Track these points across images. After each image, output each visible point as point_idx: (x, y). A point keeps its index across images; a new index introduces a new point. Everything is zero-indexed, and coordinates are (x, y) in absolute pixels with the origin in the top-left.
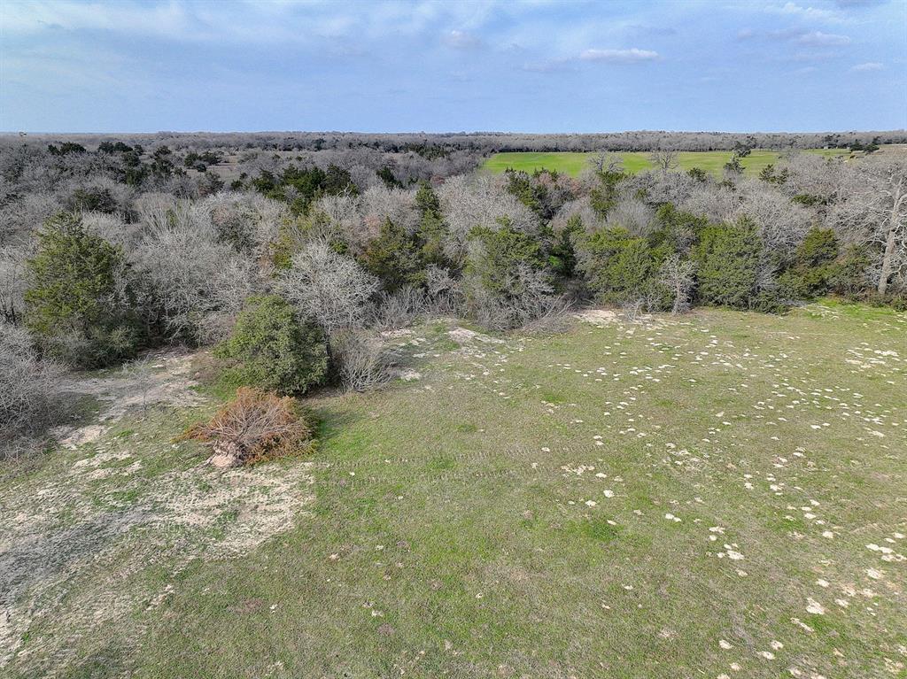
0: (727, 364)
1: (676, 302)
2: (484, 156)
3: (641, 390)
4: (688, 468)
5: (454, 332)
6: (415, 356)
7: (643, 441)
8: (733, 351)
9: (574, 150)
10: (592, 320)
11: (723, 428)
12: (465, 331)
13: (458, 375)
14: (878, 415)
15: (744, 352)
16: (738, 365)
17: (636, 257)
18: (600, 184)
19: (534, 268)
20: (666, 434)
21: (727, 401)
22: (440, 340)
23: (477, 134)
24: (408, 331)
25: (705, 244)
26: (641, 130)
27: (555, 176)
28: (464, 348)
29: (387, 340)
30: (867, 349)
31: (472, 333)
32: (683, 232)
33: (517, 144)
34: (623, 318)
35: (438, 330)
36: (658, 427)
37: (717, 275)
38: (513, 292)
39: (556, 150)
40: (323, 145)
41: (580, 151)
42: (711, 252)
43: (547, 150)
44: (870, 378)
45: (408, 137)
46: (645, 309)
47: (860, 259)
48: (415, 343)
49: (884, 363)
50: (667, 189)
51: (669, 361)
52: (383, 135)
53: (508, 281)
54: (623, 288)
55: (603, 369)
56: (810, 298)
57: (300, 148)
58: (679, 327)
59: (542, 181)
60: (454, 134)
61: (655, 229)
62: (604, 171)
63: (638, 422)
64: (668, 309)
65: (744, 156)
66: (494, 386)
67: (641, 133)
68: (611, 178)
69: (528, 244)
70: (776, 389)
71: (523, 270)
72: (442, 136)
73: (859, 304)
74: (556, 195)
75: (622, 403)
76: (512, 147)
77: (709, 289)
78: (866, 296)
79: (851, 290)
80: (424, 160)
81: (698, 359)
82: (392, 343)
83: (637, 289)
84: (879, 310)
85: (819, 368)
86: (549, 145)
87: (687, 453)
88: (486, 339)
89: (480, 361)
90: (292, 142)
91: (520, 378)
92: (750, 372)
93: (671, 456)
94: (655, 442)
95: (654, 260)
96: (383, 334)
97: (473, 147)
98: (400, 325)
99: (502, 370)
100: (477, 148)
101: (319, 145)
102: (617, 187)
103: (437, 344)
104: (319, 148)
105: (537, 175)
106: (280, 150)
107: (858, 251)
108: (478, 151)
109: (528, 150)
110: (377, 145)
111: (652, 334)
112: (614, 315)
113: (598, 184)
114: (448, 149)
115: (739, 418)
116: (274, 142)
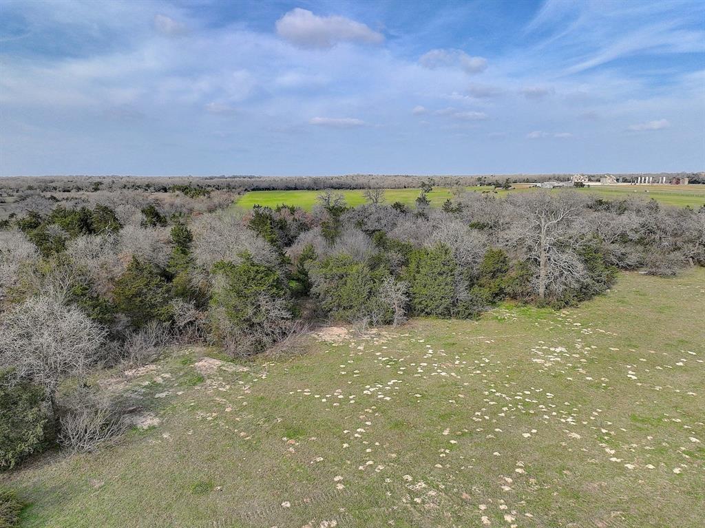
0: (443, 374)
1: (396, 316)
2: (239, 194)
3: (374, 411)
4: (427, 506)
5: (201, 363)
6: (157, 396)
7: (382, 476)
8: (446, 359)
9: (308, 189)
10: (328, 338)
11: (451, 447)
12: (212, 361)
13: (200, 414)
14: (569, 414)
15: (455, 360)
16: (453, 374)
17: (360, 280)
18: (328, 216)
19: (273, 298)
20: (402, 464)
21: (449, 415)
22: (186, 374)
23: (234, 177)
24: (153, 367)
25: (413, 266)
26: (356, 174)
27: (293, 211)
28: (208, 382)
29: (129, 380)
30: (544, 347)
31: (218, 363)
32: (395, 256)
33: (265, 185)
34: (354, 334)
35: (184, 363)
36: (394, 455)
37: (425, 291)
38: (255, 320)
39: (296, 189)
40: (100, 187)
41: (313, 189)
42: (418, 272)
43: (288, 189)
44: (554, 376)
45: (178, 179)
46: (371, 323)
47: (524, 272)
48: (159, 380)
49: (559, 359)
50: (379, 219)
51: (396, 376)
52: (156, 178)
53: (250, 311)
54: (351, 307)
55: (340, 390)
56: (493, 303)
57: (79, 189)
58: (401, 339)
59: (283, 214)
60: (216, 177)
61: (373, 254)
62: (331, 205)
63: (375, 453)
64: (389, 322)
65: (428, 192)
66: (235, 424)
67: (356, 176)
68: (336, 211)
69: (267, 275)
70: (486, 397)
71: (262, 300)
72: (206, 179)
73: (529, 306)
74: (294, 225)
75: (359, 430)
76: (261, 187)
77: (420, 303)
78: (532, 300)
79: (522, 297)
80: (188, 198)
81: (420, 371)
82: (135, 382)
83: (363, 307)
84: (543, 310)
85: (514, 370)
86: (289, 185)
87: (424, 485)
88: (231, 368)
89: (224, 395)
90: (71, 185)
91: (262, 411)
92: (463, 380)
93: (410, 492)
94: (393, 476)
95: (375, 282)
96: (126, 373)
97: (230, 187)
98: (145, 361)
99: (245, 403)
100: (233, 188)
101: (97, 187)
102: (341, 218)
103: (181, 380)
104: (96, 189)
105: (279, 210)
106: (60, 191)
107: (523, 266)
108: (234, 190)
109: (274, 189)
110: (148, 186)
111: (379, 349)
112: (346, 331)
113: (327, 217)
114: (209, 189)
115: (463, 434)
116: (54, 185)
